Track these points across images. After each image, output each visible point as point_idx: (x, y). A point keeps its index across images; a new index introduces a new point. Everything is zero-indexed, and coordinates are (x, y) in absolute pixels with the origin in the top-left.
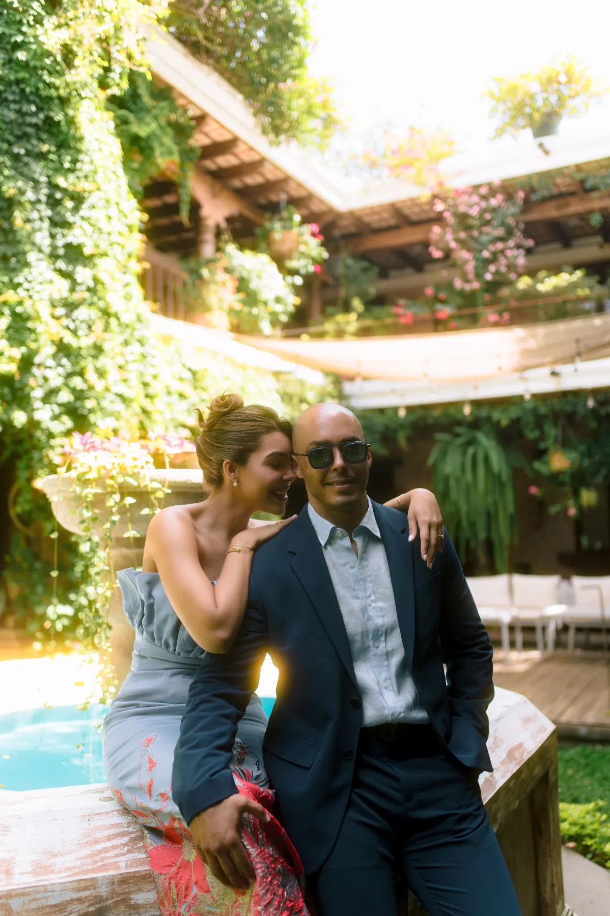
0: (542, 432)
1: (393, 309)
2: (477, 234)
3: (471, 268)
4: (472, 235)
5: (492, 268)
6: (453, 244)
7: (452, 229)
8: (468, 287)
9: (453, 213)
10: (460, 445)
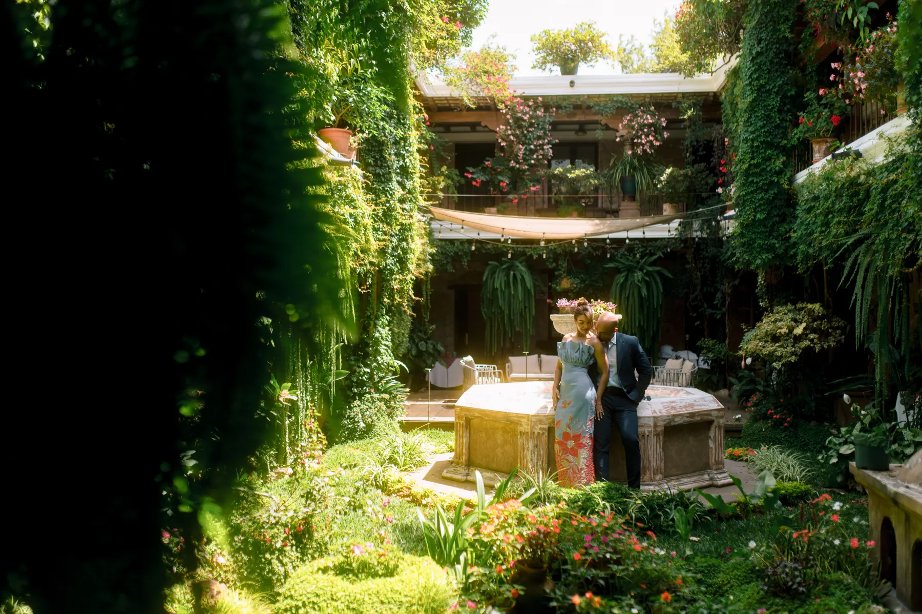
0: (558, 265)
1: (466, 174)
2: (525, 132)
3: (521, 153)
4: (523, 132)
5: (535, 156)
6: (512, 137)
7: (511, 126)
8: (518, 166)
9: (511, 115)
10: (504, 269)
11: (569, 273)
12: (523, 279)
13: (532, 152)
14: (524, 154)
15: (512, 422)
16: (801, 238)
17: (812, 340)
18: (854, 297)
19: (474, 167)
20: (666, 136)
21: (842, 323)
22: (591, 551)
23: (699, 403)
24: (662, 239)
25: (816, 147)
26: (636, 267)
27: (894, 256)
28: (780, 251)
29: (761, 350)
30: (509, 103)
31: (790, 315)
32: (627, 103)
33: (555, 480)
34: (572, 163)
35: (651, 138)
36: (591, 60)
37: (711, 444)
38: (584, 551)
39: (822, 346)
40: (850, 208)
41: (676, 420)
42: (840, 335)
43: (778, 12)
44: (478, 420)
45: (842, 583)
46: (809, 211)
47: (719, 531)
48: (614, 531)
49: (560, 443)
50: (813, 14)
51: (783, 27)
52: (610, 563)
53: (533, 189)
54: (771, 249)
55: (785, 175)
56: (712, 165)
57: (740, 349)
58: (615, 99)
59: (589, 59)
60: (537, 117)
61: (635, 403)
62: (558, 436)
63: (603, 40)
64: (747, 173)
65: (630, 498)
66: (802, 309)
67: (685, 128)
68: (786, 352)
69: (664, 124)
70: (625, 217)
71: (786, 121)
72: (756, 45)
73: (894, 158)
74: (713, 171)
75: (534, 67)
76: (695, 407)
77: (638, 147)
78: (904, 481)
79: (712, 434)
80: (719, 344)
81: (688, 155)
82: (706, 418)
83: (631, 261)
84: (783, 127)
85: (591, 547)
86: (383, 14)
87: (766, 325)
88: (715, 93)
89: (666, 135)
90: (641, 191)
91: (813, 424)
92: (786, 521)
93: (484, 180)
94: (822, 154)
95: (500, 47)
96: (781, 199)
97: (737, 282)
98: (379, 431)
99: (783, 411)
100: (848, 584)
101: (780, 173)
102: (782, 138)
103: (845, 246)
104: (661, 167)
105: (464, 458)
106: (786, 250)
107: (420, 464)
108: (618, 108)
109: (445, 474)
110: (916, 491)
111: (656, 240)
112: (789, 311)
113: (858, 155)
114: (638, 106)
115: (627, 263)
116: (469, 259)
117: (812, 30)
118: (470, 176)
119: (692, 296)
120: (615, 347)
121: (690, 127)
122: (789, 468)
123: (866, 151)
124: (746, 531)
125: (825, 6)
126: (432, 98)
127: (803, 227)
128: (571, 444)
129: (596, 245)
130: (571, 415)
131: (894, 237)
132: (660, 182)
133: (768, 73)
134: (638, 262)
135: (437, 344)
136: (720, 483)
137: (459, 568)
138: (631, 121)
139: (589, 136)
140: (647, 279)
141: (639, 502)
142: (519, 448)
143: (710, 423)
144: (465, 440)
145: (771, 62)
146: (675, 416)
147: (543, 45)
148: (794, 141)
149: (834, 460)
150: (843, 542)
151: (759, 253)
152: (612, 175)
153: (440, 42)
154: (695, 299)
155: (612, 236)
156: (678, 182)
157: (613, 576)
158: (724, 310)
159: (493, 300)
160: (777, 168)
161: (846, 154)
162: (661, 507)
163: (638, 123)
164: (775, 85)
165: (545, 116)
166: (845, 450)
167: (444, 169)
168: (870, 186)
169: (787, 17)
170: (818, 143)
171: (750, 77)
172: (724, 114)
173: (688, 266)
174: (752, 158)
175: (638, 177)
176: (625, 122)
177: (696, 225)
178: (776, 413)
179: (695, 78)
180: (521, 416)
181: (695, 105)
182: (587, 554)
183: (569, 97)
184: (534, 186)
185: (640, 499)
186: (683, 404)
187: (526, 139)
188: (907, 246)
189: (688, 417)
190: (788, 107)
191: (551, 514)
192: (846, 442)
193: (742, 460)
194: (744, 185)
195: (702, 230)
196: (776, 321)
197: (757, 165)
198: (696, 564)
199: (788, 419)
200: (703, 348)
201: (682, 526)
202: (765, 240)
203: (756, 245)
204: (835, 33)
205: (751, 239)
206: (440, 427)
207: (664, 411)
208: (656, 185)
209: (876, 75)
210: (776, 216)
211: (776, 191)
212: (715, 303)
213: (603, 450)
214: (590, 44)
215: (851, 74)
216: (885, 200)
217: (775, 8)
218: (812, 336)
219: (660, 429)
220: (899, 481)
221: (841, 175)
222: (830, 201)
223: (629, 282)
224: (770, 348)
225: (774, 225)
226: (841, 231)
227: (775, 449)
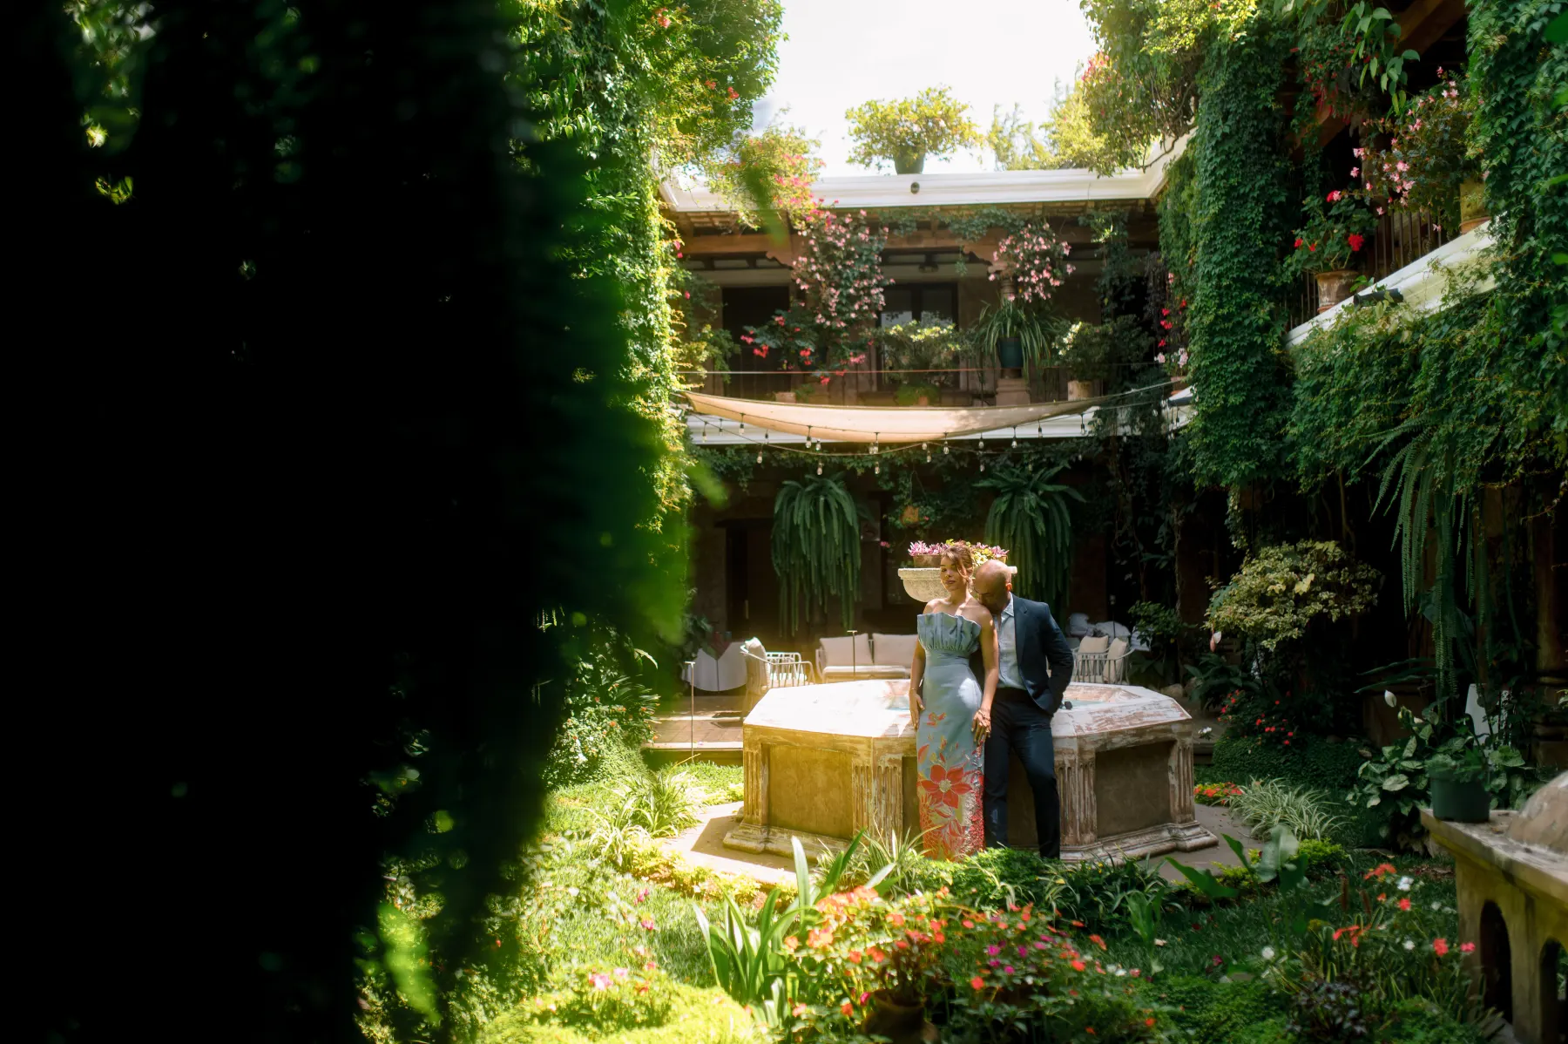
0: (897, 485)
1: (743, 338)
2: (840, 267)
3: (833, 302)
4: (835, 268)
5: (856, 307)
6: (818, 276)
7: (816, 258)
8: (828, 323)
9: (816, 240)
10: (809, 492)
11: (917, 497)
12: (840, 510)
13: (851, 299)
14: (839, 303)
15: (843, 751)
16: (1302, 435)
17: (1325, 603)
18: (1397, 531)
19: (756, 326)
20: (1069, 271)
21: (1373, 573)
22: (1000, 973)
23: (1151, 712)
24: (1067, 440)
25: (1323, 286)
26: (1025, 486)
27: (1463, 461)
28: (1269, 458)
29: (1242, 620)
30: (812, 220)
31: (1288, 561)
32: (1004, 219)
33: (919, 849)
34: (917, 316)
35: (1046, 274)
36: (945, 149)
37: (1173, 780)
38: (987, 973)
39: (1342, 612)
40: (1386, 385)
41: (1114, 740)
42: (1371, 593)
43: (1255, 68)
44: (783, 748)
45: (1425, 1016)
46: (1315, 390)
47: (1196, 926)
48: (1035, 937)
49: (926, 785)
50: (1312, 70)
51: (1263, 93)
52: (1033, 993)
53: (853, 360)
54: (1253, 453)
55: (1274, 333)
56: (1146, 316)
57: (1207, 619)
58: (985, 211)
59: (941, 147)
60: (859, 243)
61: (1049, 714)
62: (923, 774)
63: (964, 116)
64: (1211, 331)
65: (1045, 875)
66: (1307, 550)
67: (1101, 257)
68: (1283, 622)
69: (1067, 252)
70: (1007, 405)
71: (1273, 244)
72: (1220, 122)
73: (1458, 302)
74: (1146, 326)
75: (851, 161)
76: (1145, 719)
77: (1025, 289)
78: (1521, 840)
79: (1173, 763)
80: (1166, 609)
81: (1106, 301)
82: (1162, 736)
83: (1018, 477)
84: (1268, 255)
85: (1002, 966)
86: (608, 78)
87: (1248, 578)
88: (1147, 201)
89: (1070, 269)
90: (1032, 362)
91: (1330, 740)
92: (1319, 912)
93: (774, 346)
94: (1333, 296)
95: (796, 128)
96: (1268, 372)
97: (1191, 508)
98: (610, 769)
99: (1281, 719)
100: (1434, 1018)
101: (1266, 328)
102: (1266, 272)
103: (1380, 447)
104: (1064, 322)
105: (761, 812)
106: (1279, 456)
107: (687, 823)
108: (990, 227)
109: (728, 840)
110: (1544, 856)
111: (1058, 440)
112: (1286, 555)
113: (1397, 297)
114: (1022, 223)
115: (1011, 480)
116: (751, 476)
117: (1310, 97)
118: (750, 340)
119: (1120, 532)
120: (1012, 621)
121: (1108, 256)
122: (1301, 816)
123: (1410, 291)
124: (1240, 925)
125: (1331, 57)
126: (686, 213)
127: (1307, 417)
128: (945, 785)
129: (963, 452)
130: (944, 738)
131: (1464, 431)
132: (1063, 345)
133: (1242, 167)
134: (1029, 478)
135: (700, 618)
136: (1189, 844)
137: (772, 1005)
138: (1011, 247)
139: (944, 272)
140: (1045, 505)
141: (1061, 881)
142: (855, 794)
143: (1171, 743)
144: (761, 782)
145: (1246, 149)
146: (1112, 734)
147: (867, 126)
148: (1287, 278)
149: (1374, 802)
150: (1419, 945)
151: (1234, 460)
152: (984, 334)
153: (703, 122)
154: (1124, 537)
155: (988, 435)
156: (1091, 345)
157: (1038, 1014)
158: (1171, 553)
159: (792, 543)
160: (1261, 322)
161: (1377, 297)
162: (1098, 889)
163: (1024, 251)
164: (1253, 186)
165: (871, 241)
166: (1393, 784)
167: (707, 329)
168: (1421, 348)
169: (1268, 76)
170: (1326, 279)
171: (1213, 173)
172: (1162, 235)
173: (1110, 483)
174: (1220, 306)
175: (1026, 338)
176: (1004, 249)
177: (1123, 415)
178: (1267, 724)
179: (1115, 176)
180: (855, 740)
181: (1115, 220)
182: (993, 977)
183: (910, 209)
184: (855, 355)
185: (1063, 875)
186: (1124, 714)
187: (841, 278)
188: (1486, 446)
189: (1134, 735)
190: (1275, 221)
191: (926, 910)
192: (1392, 772)
193: (1219, 805)
194: (1206, 349)
195: (1132, 423)
196: (1264, 572)
197: (1227, 318)
198: (1170, 988)
199: (1290, 734)
200: (1139, 618)
201: (1141, 922)
202: (1244, 439)
203: (1228, 447)
204: (1349, 100)
205: (1221, 437)
206: (712, 759)
207: (1094, 726)
208: (1056, 351)
209: (1428, 167)
210: (1259, 399)
211: (1259, 358)
212: (1157, 542)
213: (997, 795)
214: (942, 123)
215: (1386, 167)
216: (1446, 370)
217: (1249, 62)
218: (1325, 596)
219: (1089, 757)
220: (1511, 840)
221: (1368, 331)
222: (1352, 372)
223: (1015, 512)
224: (1257, 616)
225: (1257, 413)
226: (1374, 422)
227: (1275, 785)
